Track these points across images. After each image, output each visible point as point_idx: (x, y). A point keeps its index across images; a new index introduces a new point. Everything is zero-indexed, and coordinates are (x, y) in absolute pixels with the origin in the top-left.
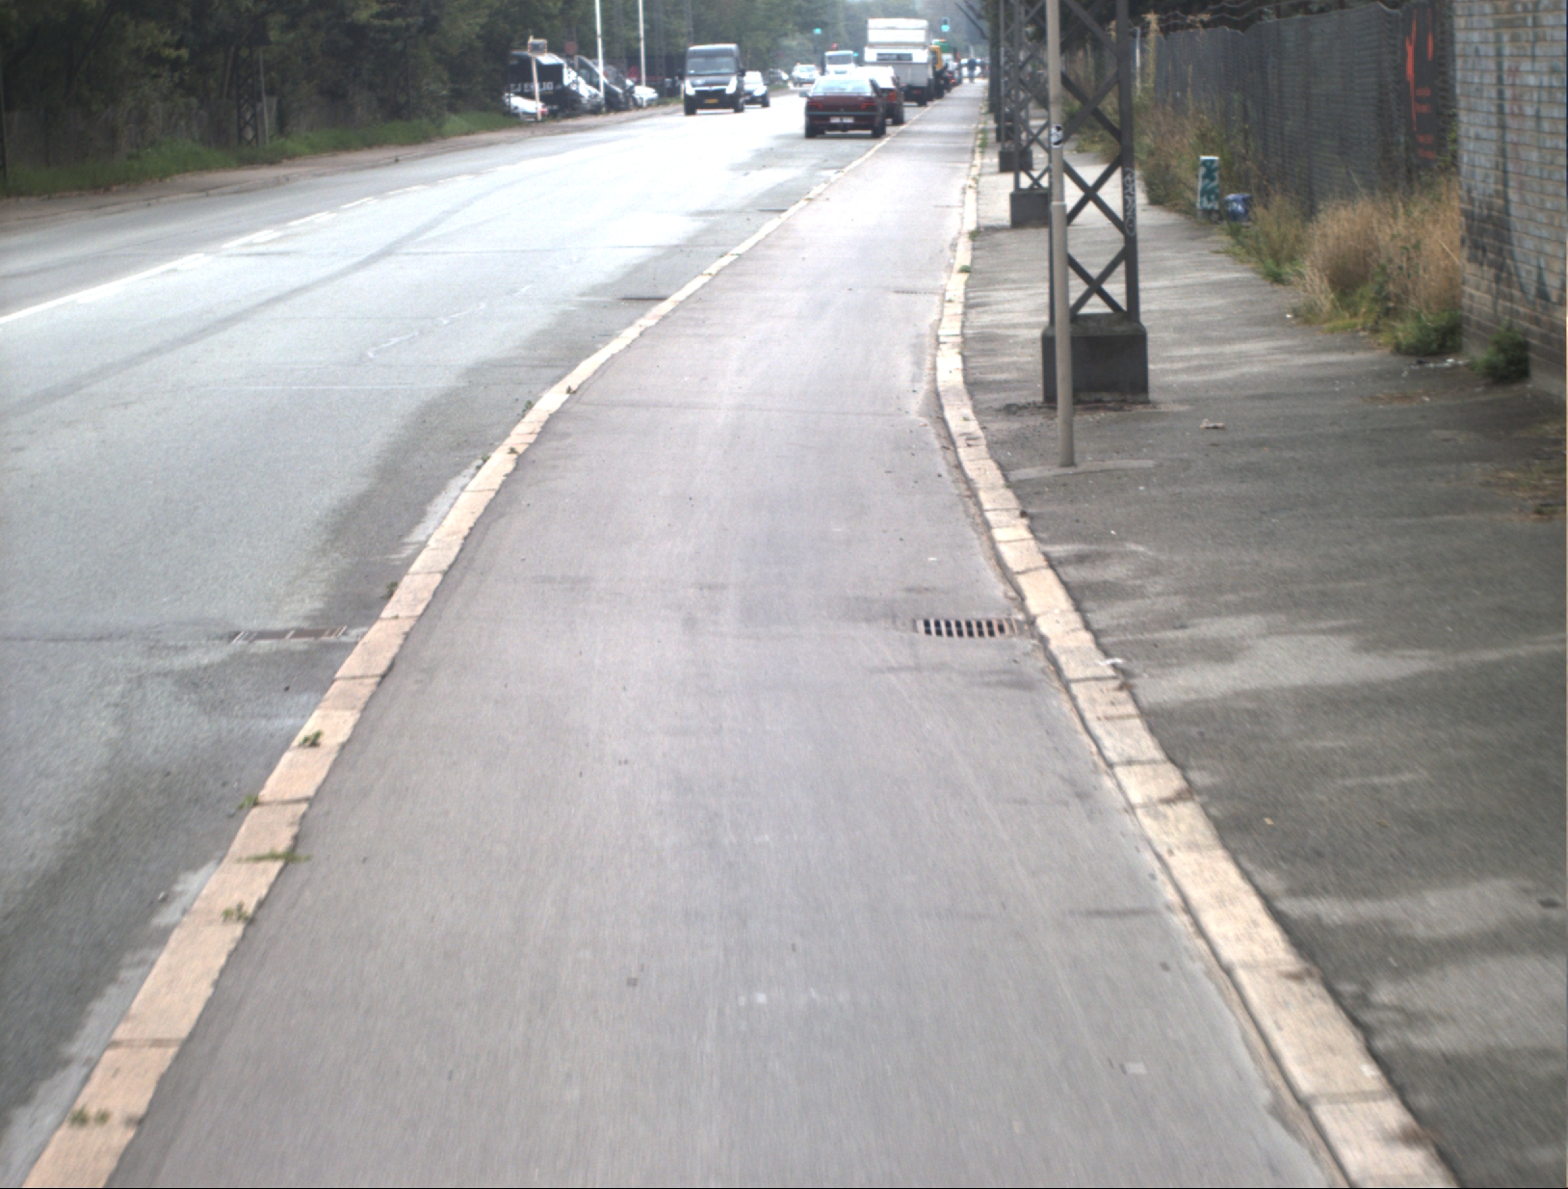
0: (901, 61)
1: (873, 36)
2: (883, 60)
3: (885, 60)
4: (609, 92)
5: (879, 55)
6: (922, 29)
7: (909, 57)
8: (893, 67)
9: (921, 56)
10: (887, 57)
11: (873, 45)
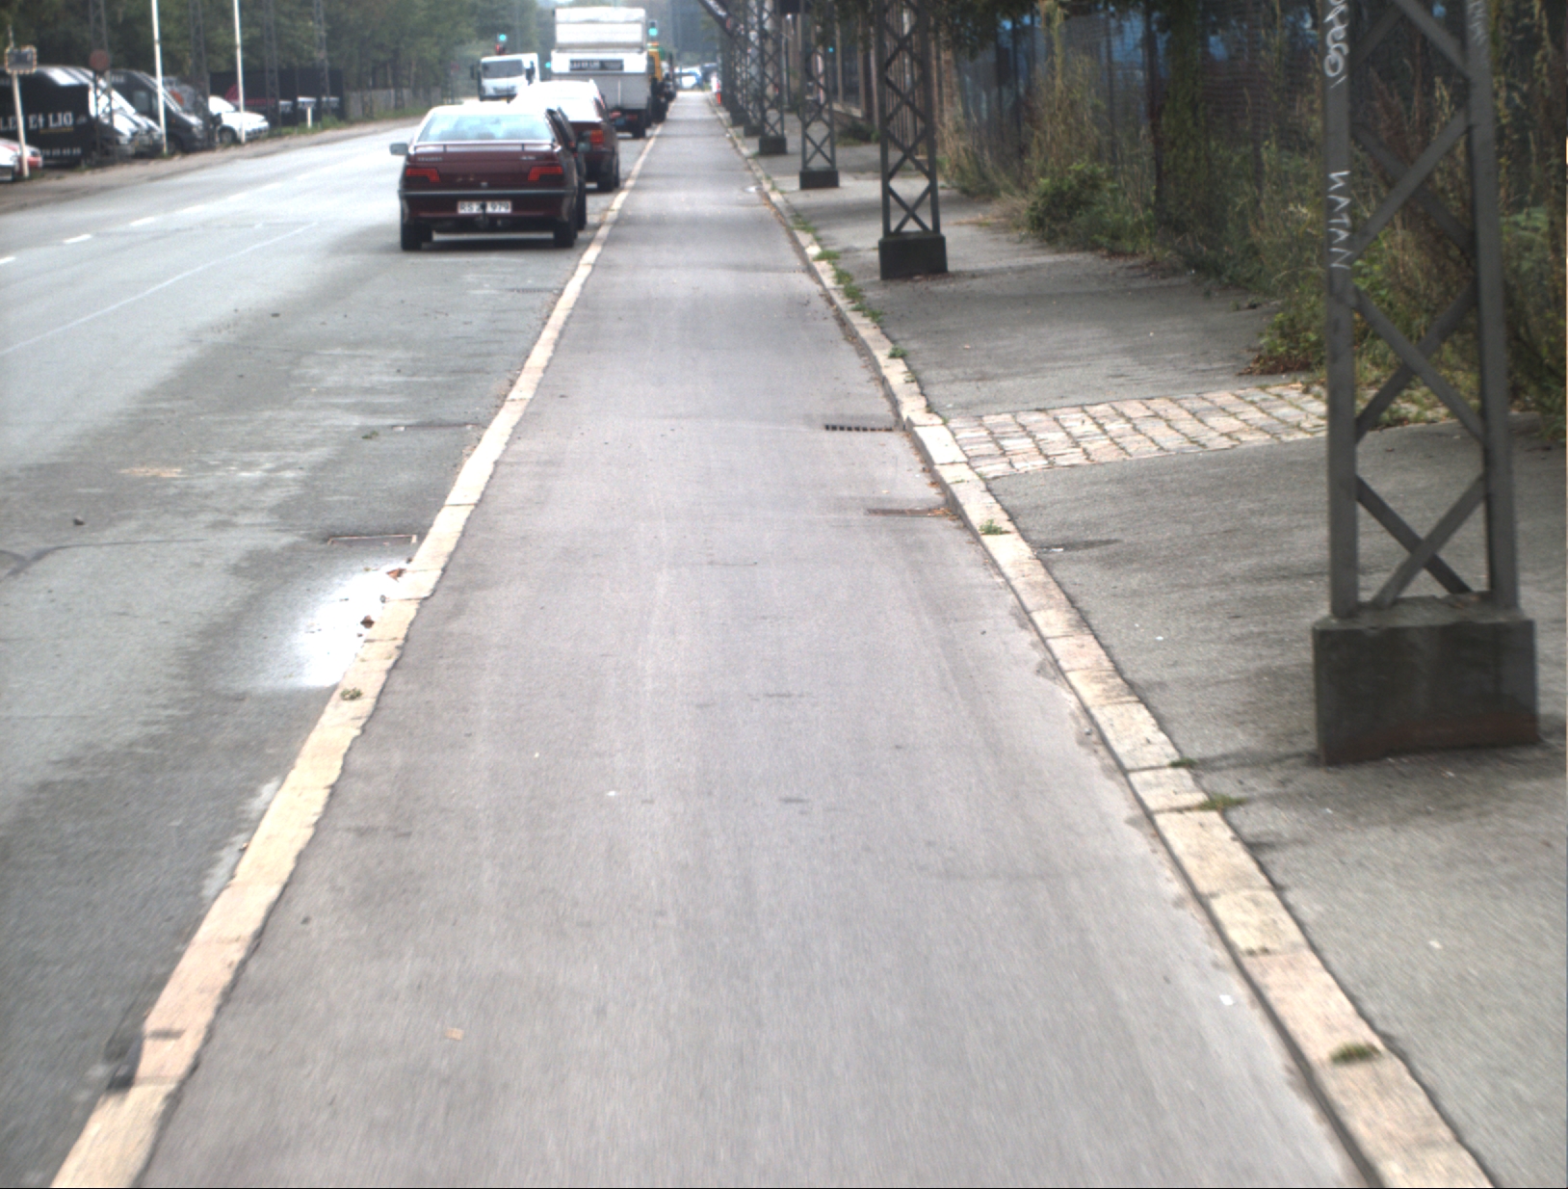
0: (606, 71)
1: (563, 34)
2: (579, 71)
3: (581, 69)
4: (174, 123)
5: (572, 62)
6: (637, 22)
7: (619, 64)
8: (596, 82)
9: (635, 63)
10: (585, 65)
11: (563, 48)
